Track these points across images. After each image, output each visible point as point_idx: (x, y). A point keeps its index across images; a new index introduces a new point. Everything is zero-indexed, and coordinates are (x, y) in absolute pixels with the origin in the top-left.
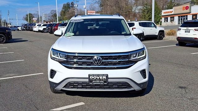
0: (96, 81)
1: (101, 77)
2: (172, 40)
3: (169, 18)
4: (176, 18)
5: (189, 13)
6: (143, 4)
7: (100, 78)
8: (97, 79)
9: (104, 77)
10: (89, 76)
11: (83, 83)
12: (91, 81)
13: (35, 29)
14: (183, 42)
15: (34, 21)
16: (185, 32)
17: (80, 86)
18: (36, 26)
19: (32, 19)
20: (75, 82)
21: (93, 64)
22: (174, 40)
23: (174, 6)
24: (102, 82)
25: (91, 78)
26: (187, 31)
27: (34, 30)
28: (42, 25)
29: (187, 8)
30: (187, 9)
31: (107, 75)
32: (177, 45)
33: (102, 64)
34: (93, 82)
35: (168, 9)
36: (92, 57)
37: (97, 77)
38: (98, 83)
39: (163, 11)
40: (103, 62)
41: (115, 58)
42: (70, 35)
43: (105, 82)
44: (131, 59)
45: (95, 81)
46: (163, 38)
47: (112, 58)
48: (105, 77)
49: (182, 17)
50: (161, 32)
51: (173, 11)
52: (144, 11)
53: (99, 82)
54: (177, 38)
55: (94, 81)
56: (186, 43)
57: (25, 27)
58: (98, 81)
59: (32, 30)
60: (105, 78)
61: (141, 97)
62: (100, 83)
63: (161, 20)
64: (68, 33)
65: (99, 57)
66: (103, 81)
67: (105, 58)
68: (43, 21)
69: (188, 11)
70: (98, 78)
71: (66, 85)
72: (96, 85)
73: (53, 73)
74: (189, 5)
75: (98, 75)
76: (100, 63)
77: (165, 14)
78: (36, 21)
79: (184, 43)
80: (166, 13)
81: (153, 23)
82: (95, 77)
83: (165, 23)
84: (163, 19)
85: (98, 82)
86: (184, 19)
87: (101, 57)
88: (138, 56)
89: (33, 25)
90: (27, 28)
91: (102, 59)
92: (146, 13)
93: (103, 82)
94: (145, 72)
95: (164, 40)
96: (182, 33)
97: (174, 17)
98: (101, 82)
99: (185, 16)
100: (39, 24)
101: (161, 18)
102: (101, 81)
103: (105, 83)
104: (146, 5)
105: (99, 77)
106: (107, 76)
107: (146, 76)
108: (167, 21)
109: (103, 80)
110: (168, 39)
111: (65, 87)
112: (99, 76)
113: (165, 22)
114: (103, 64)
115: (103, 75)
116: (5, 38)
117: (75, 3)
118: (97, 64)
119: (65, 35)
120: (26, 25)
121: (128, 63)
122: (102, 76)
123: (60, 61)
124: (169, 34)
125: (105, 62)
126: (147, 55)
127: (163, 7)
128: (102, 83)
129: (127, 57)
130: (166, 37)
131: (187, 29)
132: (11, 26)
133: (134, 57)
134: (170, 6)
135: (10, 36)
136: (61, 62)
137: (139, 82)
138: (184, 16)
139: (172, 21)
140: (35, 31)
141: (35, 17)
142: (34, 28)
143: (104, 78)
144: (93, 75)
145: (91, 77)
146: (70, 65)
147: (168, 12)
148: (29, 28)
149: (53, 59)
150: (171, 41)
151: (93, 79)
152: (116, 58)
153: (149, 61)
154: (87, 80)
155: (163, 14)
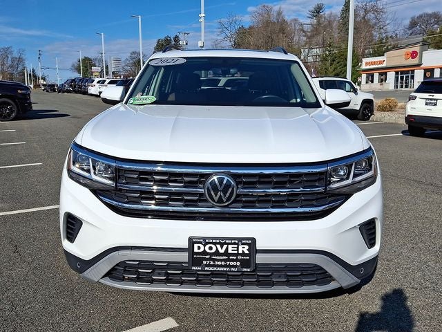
0: (214, 260)
1: (230, 246)
2: (391, 121)
3: (376, 76)
4: (391, 75)
5: (419, 65)
6: (323, 45)
7: (230, 251)
8: (217, 253)
9: (241, 247)
10: (192, 242)
11: (171, 265)
12: (196, 259)
13: (92, 90)
14: (418, 127)
15: (95, 74)
16: (426, 104)
17: (159, 275)
18: (95, 83)
19: (91, 69)
20: (142, 264)
21: (206, 201)
22: (394, 122)
23: (387, 50)
24: (235, 263)
25: (196, 250)
26: (429, 101)
27: (90, 92)
28: (108, 81)
29: (414, 55)
30: (413, 57)
31: (254, 240)
32: (403, 132)
33: (235, 201)
34: (205, 262)
35: (374, 55)
36: (202, 175)
37: (219, 246)
38: (221, 266)
39: (365, 60)
40: (238, 196)
41: (281, 181)
42: (145, 102)
43: (245, 263)
44: (334, 186)
45: (210, 259)
46: (370, 117)
47: (269, 183)
48: (247, 247)
49: (402, 73)
50: (367, 104)
51: (385, 60)
52: (324, 59)
53: (223, 263)
54: (406, 118)
55: (206, 260)
56: (426, 130)
57: (71, 86)
58: (221, 260)
59: (86, 93)
60: (247, 252)
61: (350, 296)
62: (228, 269)
63: (359, 79)
64: (139, 96)
65: (226, 178)
66: (236, 260)
67: (245, 183)
68: (110, 73)
69: (415, 61)
70: (222, 251)
71: (113, 269)
72: (213, 274)
73: (73, 225)
74: (417, 49)
75: (222, 241)
76: (228, 200)
77: (368, 67)
78: (98, 73)
79: (422, 128)
80: (371, 63)
81: (349, 83)
82: (211, 248)
83: (368, 85)
84: (364, 76)
85: (219, 263)
86: (407, 77)
87: (234, 176)
88: (354, 177)
89: (87, 80)
90: (75, 87)
91: (238, 183)
92: (328, 64)
93: (238, 264)
94: (374, 227)
95: (373, 121)
96: (419, 107)
97: (386, 73)
98: (232, 263)
99: (409, 71)
100: (101, 79)
101: (360, 76)
102: (233, 260)
103: (244, 270)
104: (330, 46)
105: (225, 246)
106: (252, 242)
107: (374, 238)
108: (372, 82)
109: (239, 257)
110: (380, 120)
111: (109, 274)
112: (225, 243)
113: (367, 83)
114: (240, 201)
115: (240, 240)
116: (15, 109)
117: (181, 37)
118: (220, 200)
119: (131, 101)
120: (73, 81)
121: (321, 198)
122: (235, 244)
123: (96, 186)
124: (383, 109)
125: (246, 195)
126: (379, 171)
127: (364, 51)
128: (235, 266)
129: (319, 180)
130: (377, 115)
131: (431, 97)
132: (45, 83)
133: (342, 180)
134: (378, 50)
135: (27, 103)
136: (98, 191)
137: (354, 261)
138: (407, 72)
139: (381, 81)
140: (92, 95)
141: (97, 65)
142: (90, 87)
143: (240, 252)
144: (204, 239)
145: (196, 246)
146: (128, 203)
147: (375, 63)
148: (80, 87)
149: (74, 176)
150: (389, 123)
151: (204, 253)
152: (285, 183)
153: (384, 189)
154: (184, 257)
155: (364, 67)
